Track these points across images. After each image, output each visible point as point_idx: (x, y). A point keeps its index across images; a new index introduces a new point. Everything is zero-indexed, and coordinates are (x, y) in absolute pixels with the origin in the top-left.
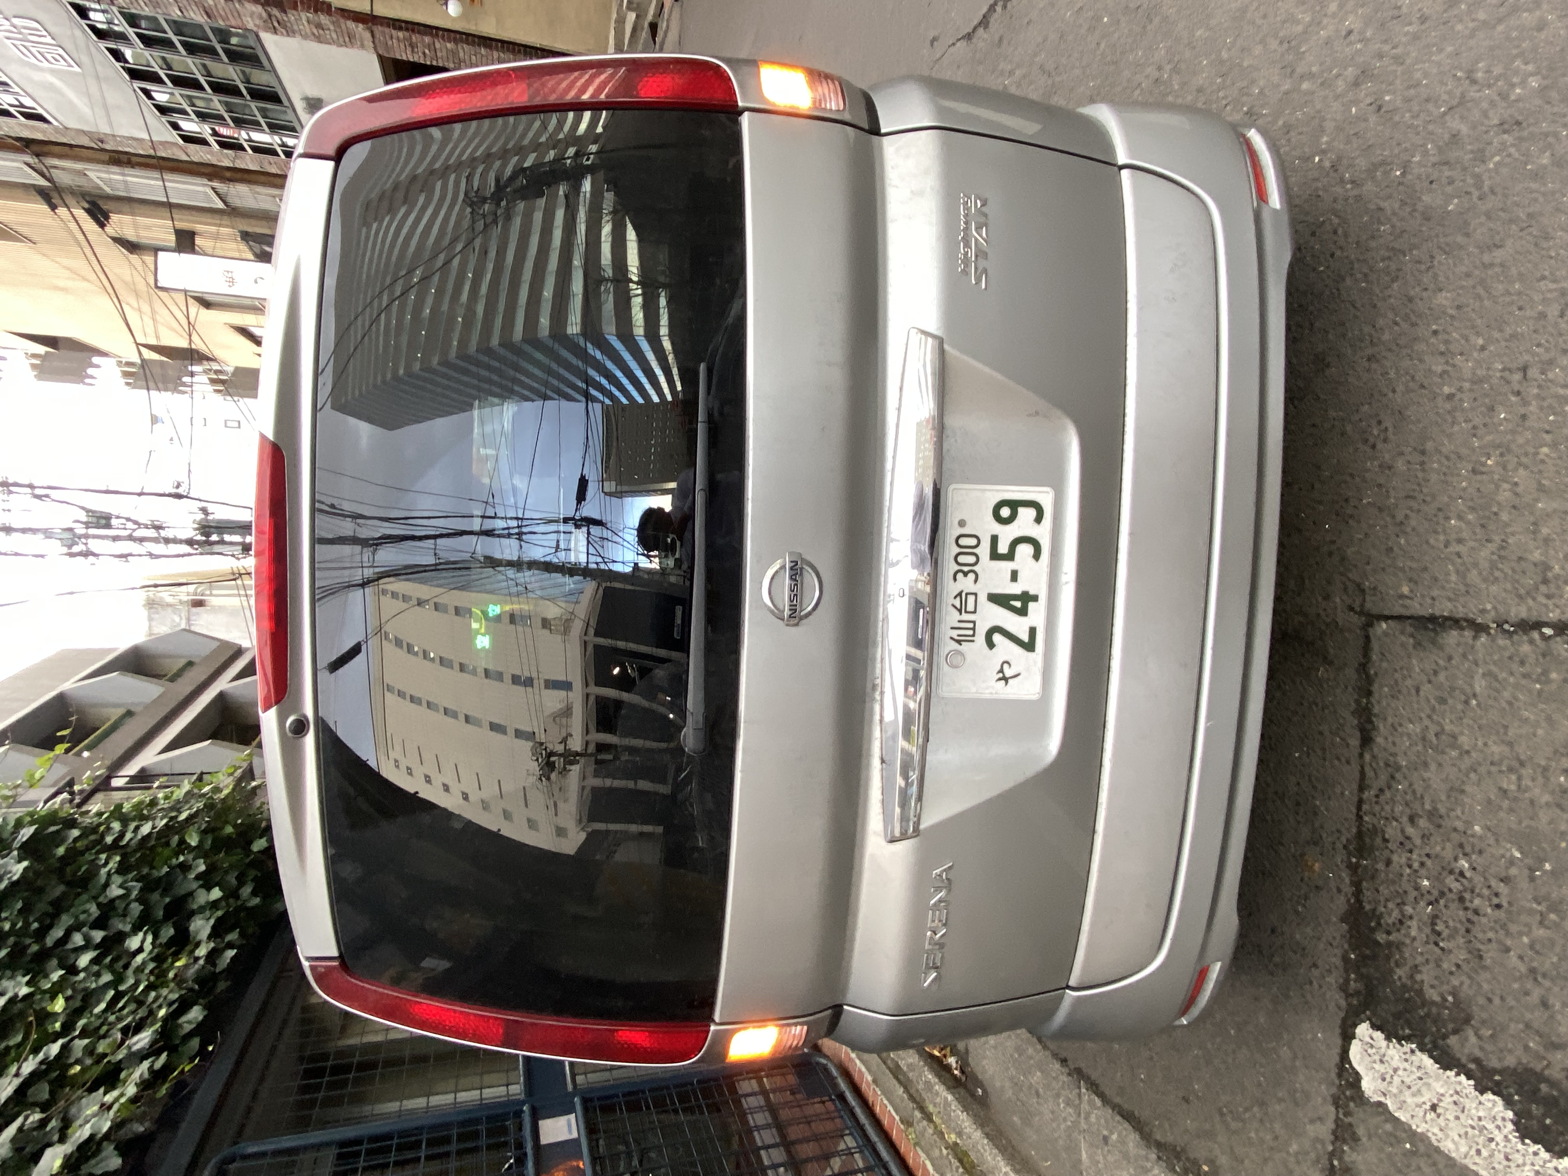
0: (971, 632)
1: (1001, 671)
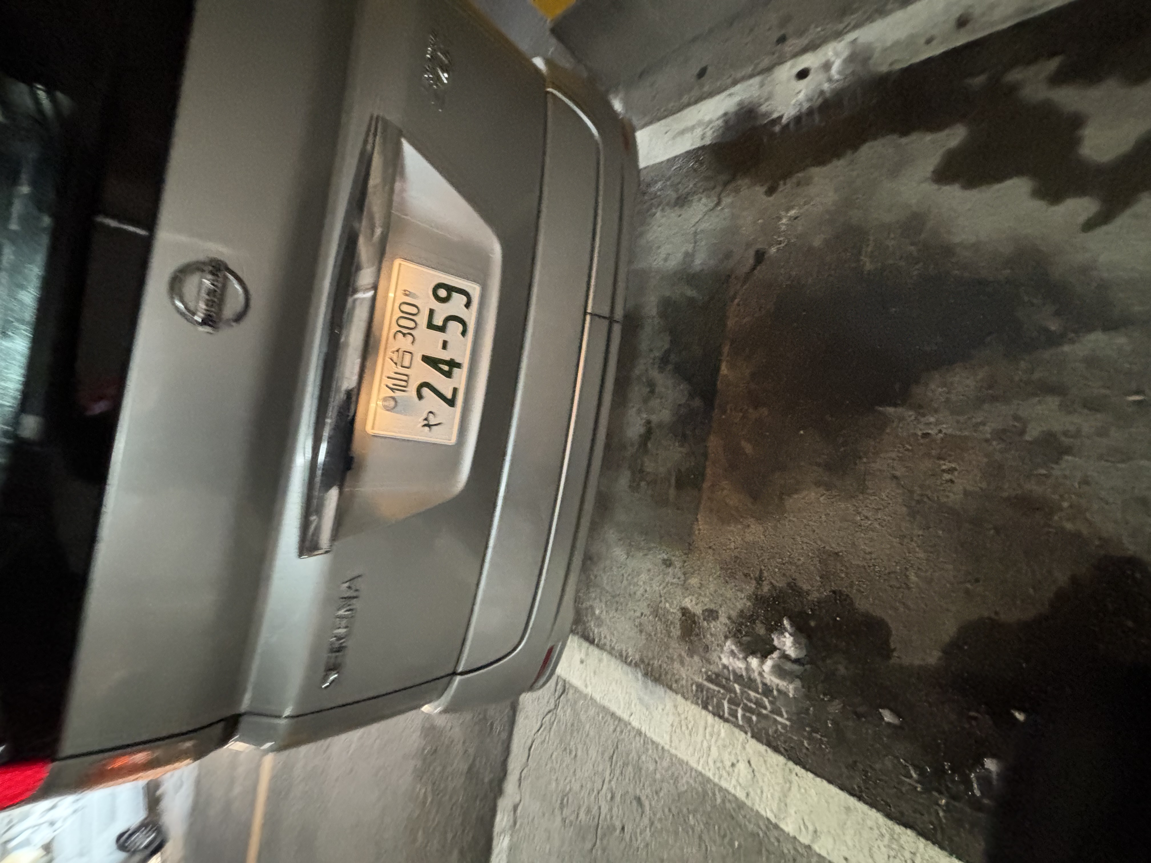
0: (404, 383)
1: (426, 419)
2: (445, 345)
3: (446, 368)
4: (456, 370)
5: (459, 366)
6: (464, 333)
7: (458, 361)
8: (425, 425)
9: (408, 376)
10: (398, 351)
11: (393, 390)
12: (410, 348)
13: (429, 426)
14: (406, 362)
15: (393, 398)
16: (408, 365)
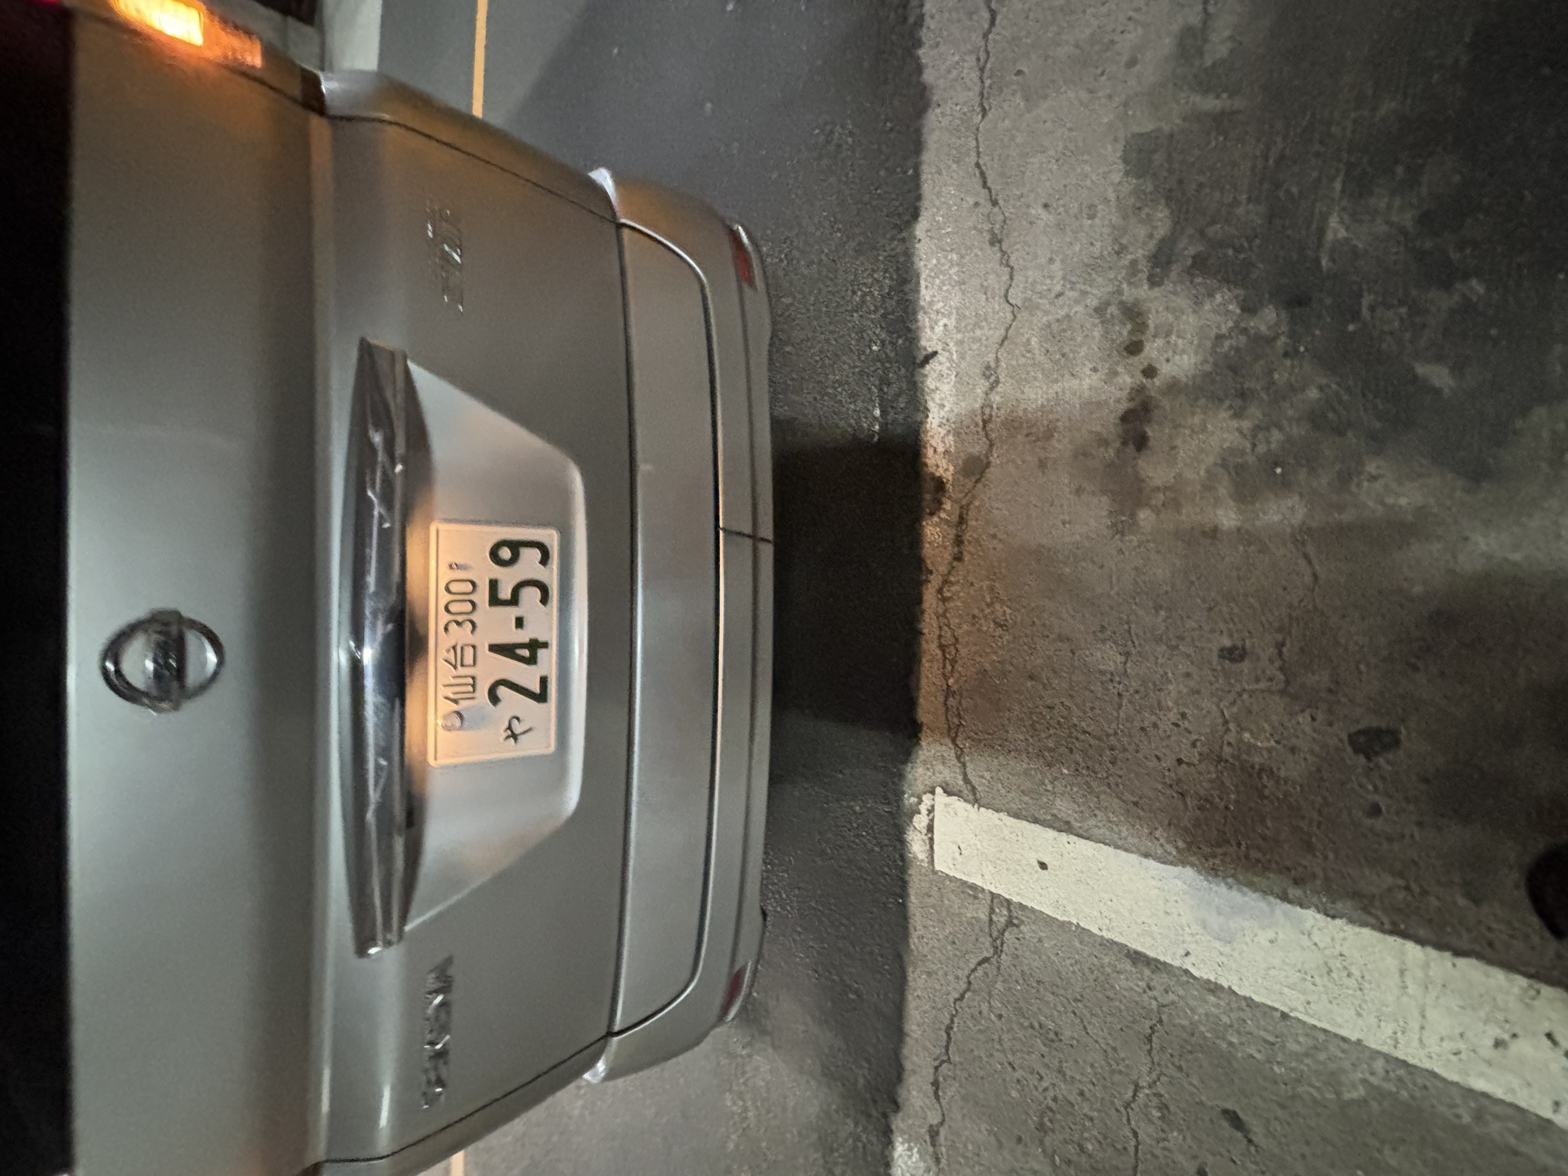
0: (470, 689)
1: (510, 728)
2: (520, 623)
3: (526, 653)
4: (541, 653)
5: (545, 645)
6: (545, 600)
7: (542, 639)
8: (508, 737)
9: (473, 678)
10: (454, 648)
11: (456, 701)
12: (471, 639)
13: (515, 736)
14: (469, 660)
15: (459, 714)
16: (471, 663)
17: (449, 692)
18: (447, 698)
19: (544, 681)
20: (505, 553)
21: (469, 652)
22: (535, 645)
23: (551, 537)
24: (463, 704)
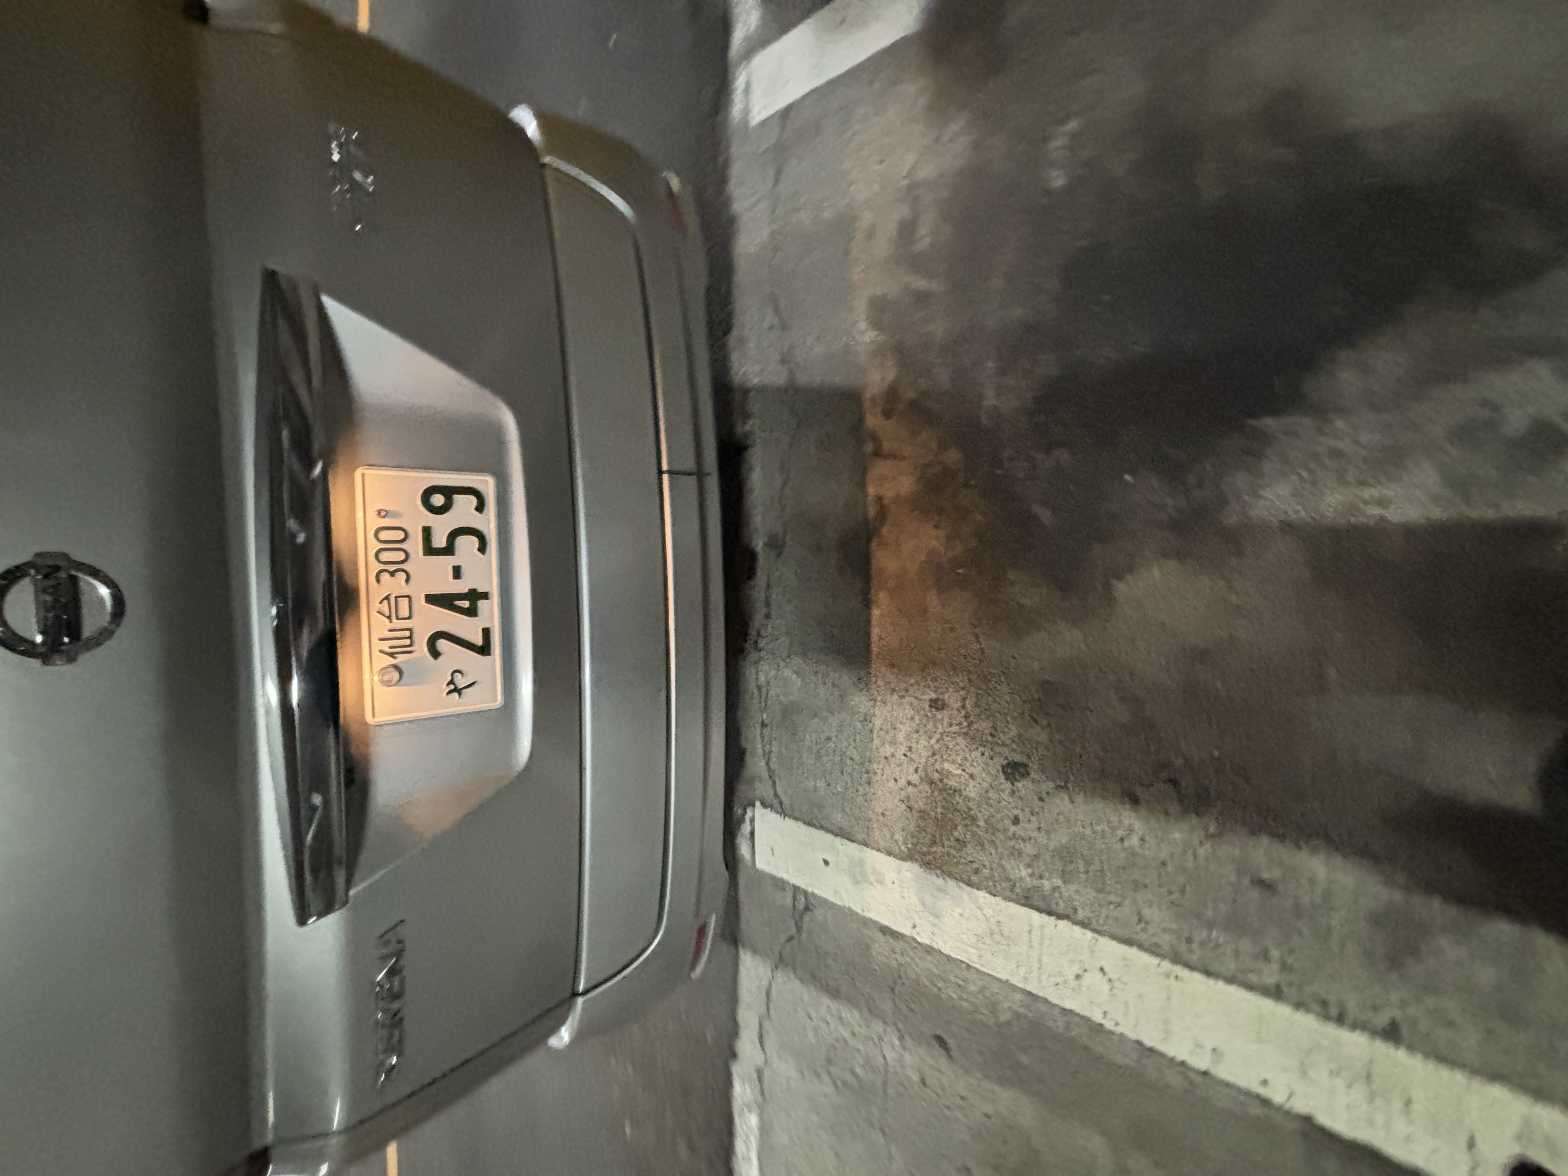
0: (408, 642)
1: (452, 682)
2: (457, 572)
3: (466, 604)
4: (482, 604)
5: (485, 596)
6: (482, 549)
7: (481, 590)
9: (410, 630)
10: (387, 598)
11: (392, 655)
12: (405, 590)
14: (404, 611)
15: (396, 667)
16: (407, 614)
17: (385, 646)
18: (381, 651)
19: (486, 632)
20: (438, 500)
21: (404, 604)
22: (475, 596)
23: (487, 484)
24: (401, 658)
